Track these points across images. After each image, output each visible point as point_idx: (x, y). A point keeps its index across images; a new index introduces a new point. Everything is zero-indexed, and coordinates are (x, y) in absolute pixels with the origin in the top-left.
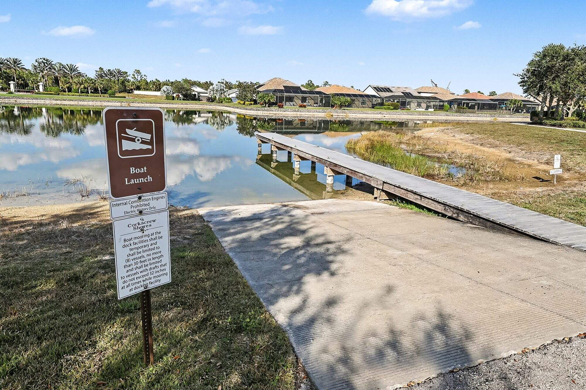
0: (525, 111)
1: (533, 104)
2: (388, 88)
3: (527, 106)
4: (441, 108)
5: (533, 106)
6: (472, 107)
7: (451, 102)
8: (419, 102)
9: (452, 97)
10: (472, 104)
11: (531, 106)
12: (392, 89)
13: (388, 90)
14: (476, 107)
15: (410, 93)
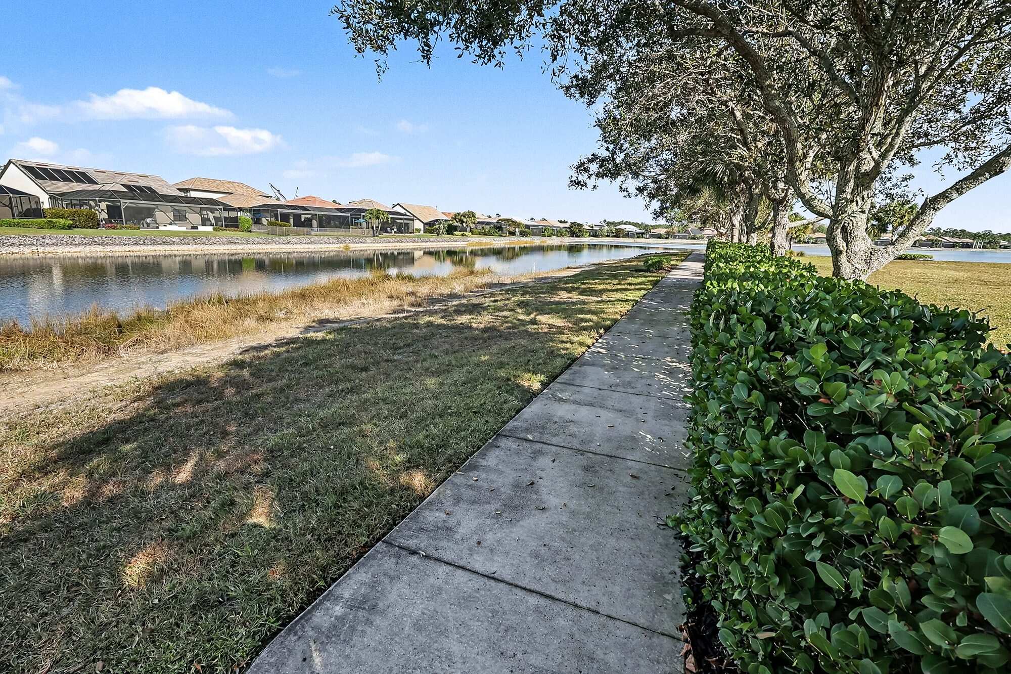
0: (395, 230)
1: (406, 219)
2: (83, 174)
3: (398, 221)
4: (233, 223)
5: (406, 221)
6: (308, 223)
7: (257, 213)
8: (178, 211)
9: (259, 202)
10: (307, 216)
11: (402, 221)
12: (94, 176)
13: (82, 177)
14: (314, 223)
15: (149, 188)
